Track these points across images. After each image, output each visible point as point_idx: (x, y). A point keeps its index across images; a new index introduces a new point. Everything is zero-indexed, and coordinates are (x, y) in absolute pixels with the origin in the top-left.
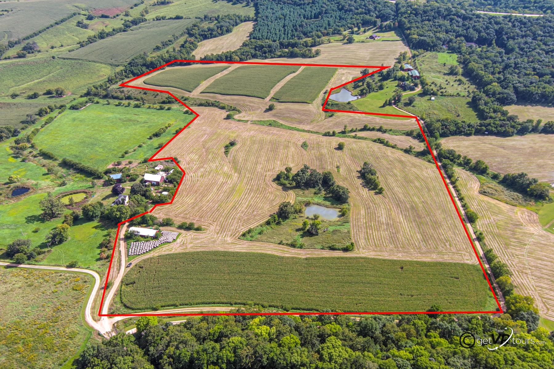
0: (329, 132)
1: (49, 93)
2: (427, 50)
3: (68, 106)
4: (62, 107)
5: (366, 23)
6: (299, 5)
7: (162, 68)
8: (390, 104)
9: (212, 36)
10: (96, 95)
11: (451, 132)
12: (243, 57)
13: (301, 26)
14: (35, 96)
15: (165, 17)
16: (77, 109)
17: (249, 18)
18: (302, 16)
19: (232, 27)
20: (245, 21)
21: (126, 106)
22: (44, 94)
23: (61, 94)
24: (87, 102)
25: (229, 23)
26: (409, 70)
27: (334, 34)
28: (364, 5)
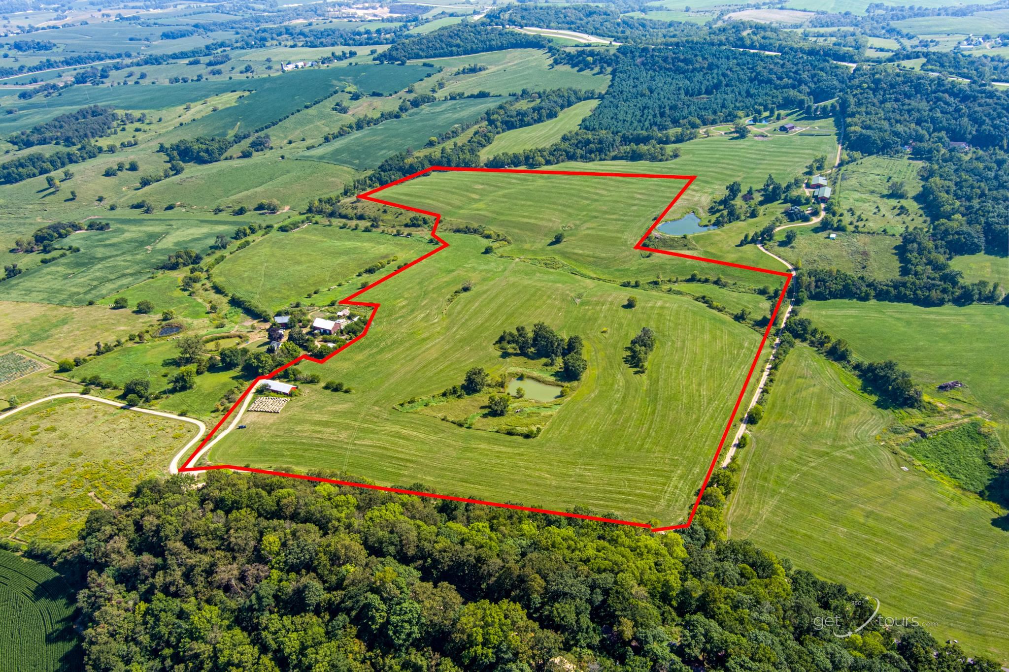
0: (629, 283)
1: (260, 207)
2: (870, 154)
3: (276, 226)
4: (268, 227)
5: (787, 103)
6: (683, 73)
7: (425, 173)
8: (754, 241)
9: (523, 124)
10: (320, 212)
11: (830, 291)
12: (552, 158)
13: (673, 108)
14: (241, 211)
15: (463, 94)
16: (286, 231)
17: (593, 93)
18: (682, 92)
19: (558, 109)
20: (585, 99)
21: (353, 230)
22: (256, 209)
23: (273, 209)
24: (303, 222)
25: (555, 102)
26: (819, 186)
27: (727, 121)
28: (796, 73)
